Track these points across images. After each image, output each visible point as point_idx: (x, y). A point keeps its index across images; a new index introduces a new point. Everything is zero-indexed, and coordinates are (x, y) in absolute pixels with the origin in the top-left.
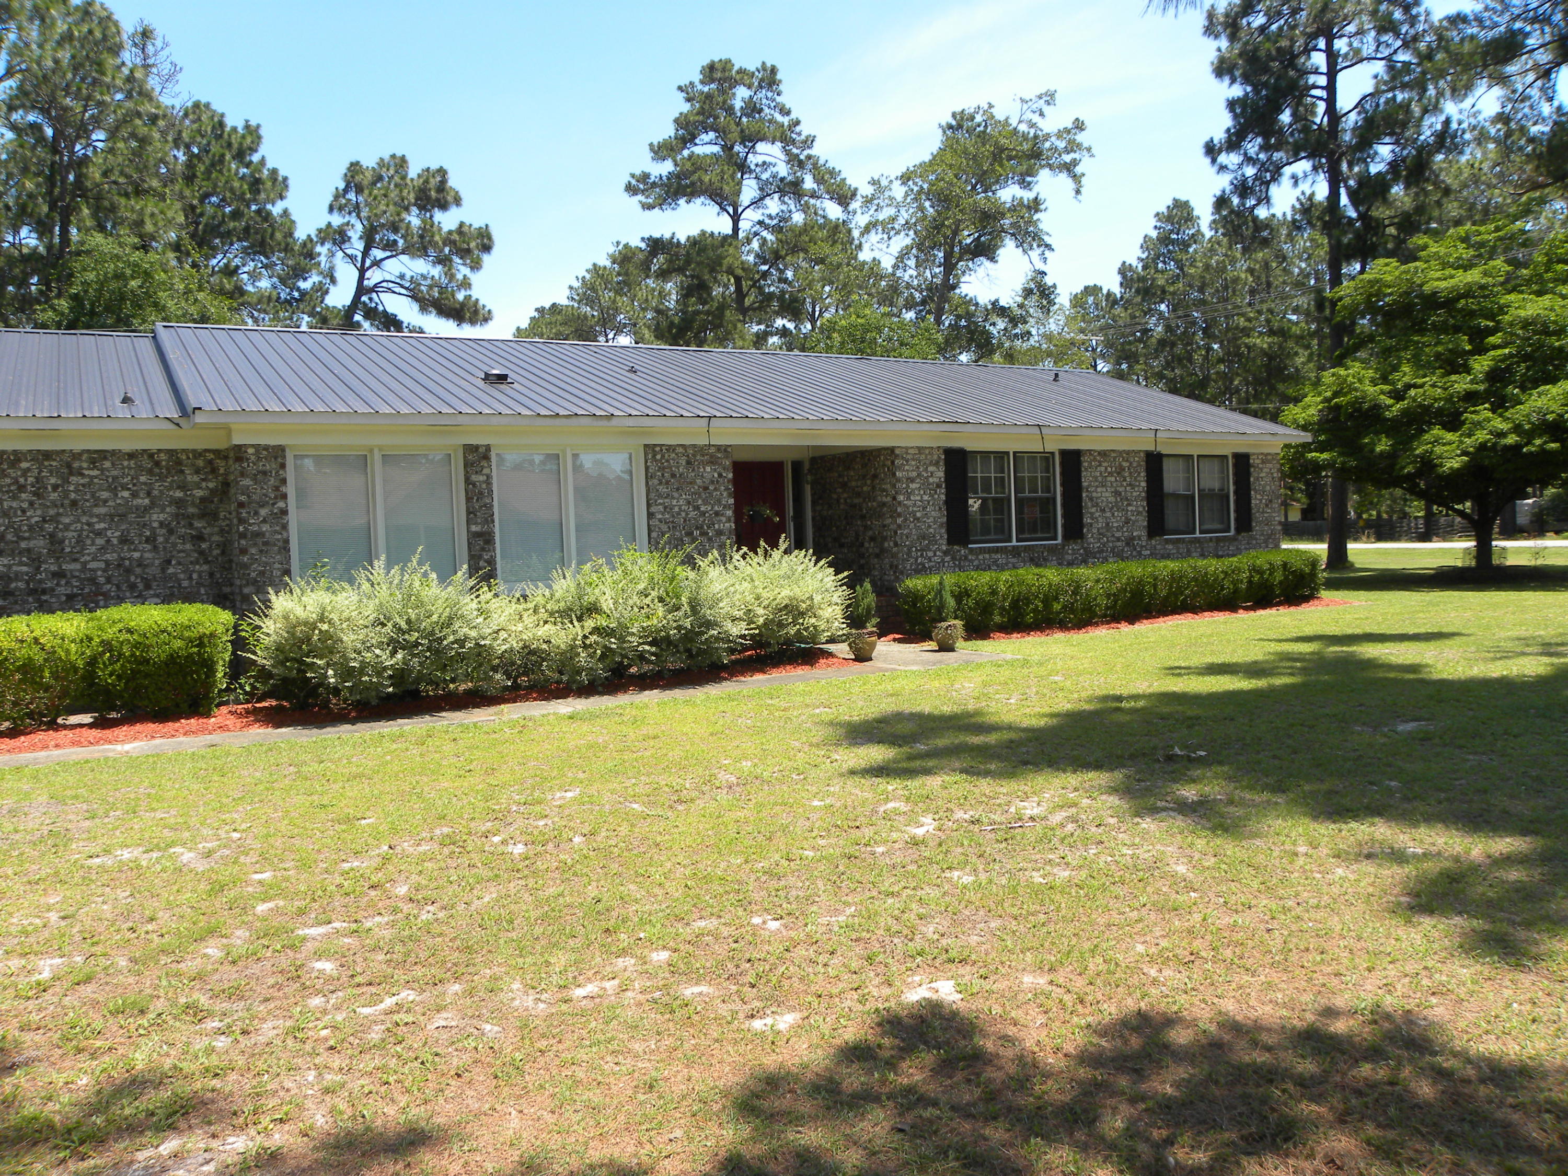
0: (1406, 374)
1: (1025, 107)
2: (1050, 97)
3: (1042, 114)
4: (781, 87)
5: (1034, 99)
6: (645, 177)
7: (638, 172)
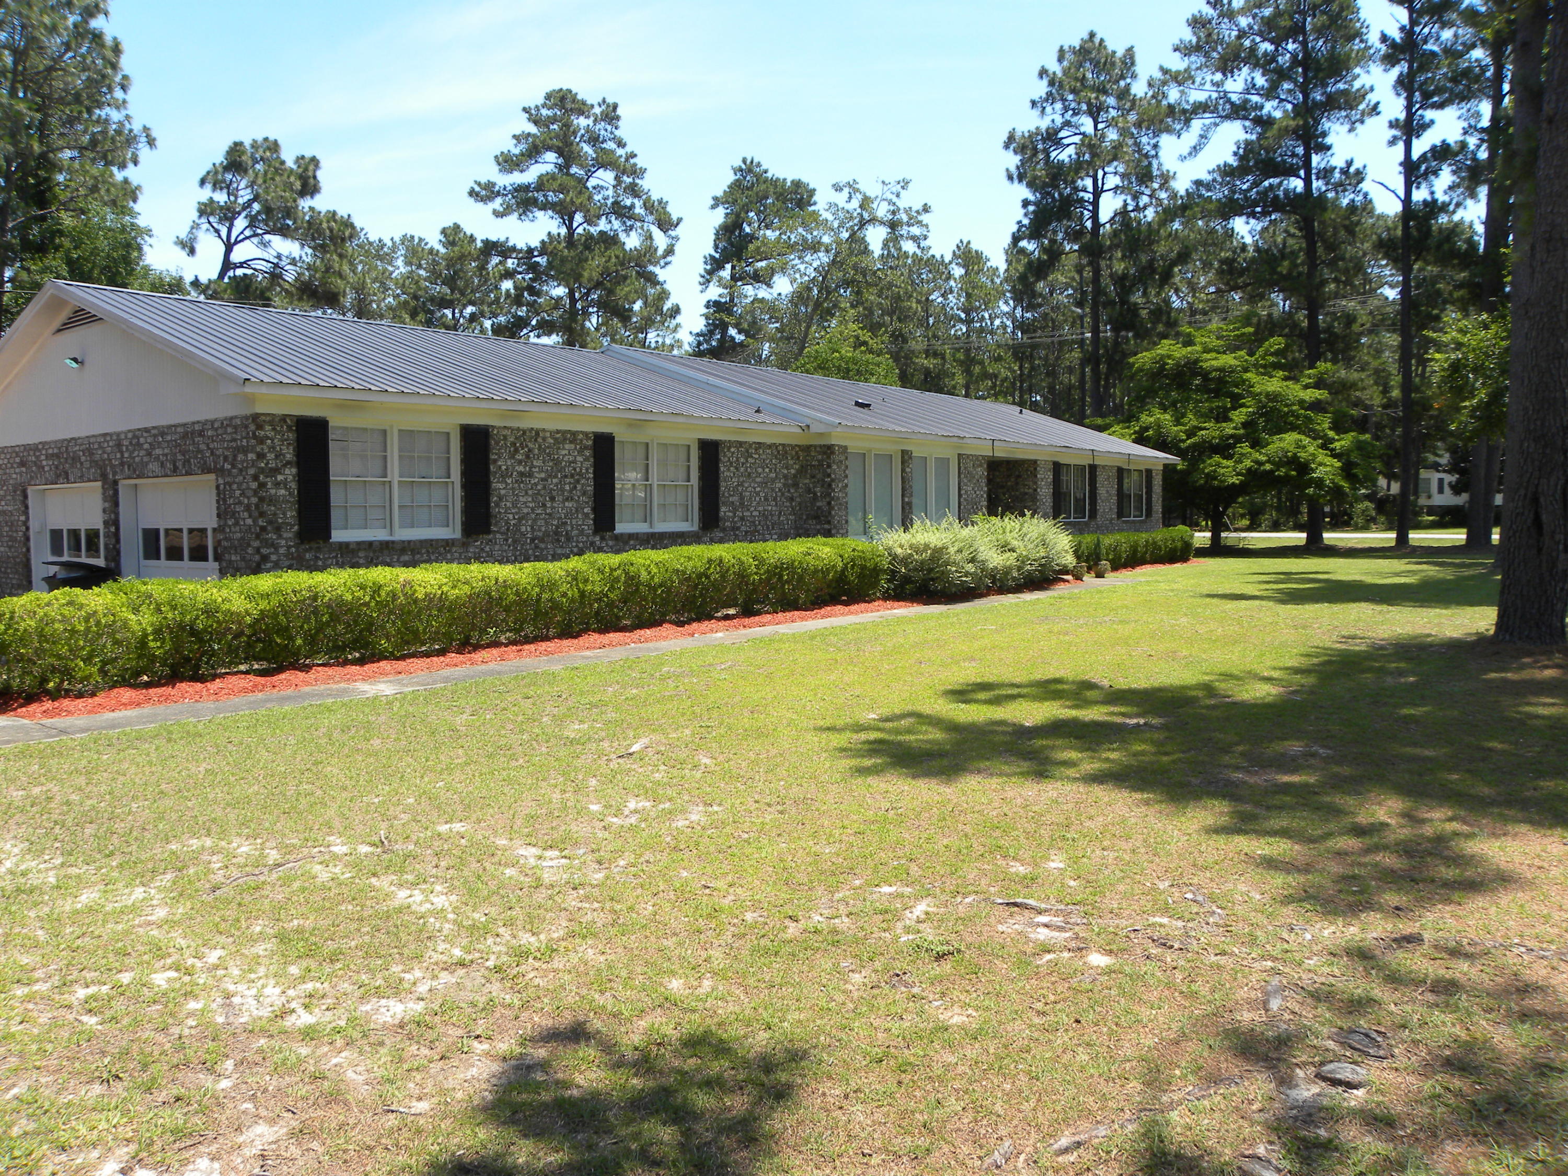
0: (1191, 420)
1: (886, 188)
2: (905, 184)
3: (898, 196)
4: (620, 123)
5: (893, 183)
6: (489, 186)
7: (483, 181)
